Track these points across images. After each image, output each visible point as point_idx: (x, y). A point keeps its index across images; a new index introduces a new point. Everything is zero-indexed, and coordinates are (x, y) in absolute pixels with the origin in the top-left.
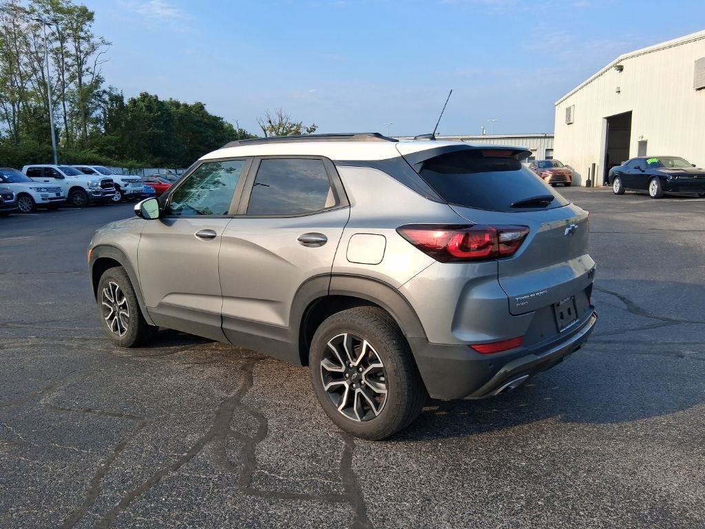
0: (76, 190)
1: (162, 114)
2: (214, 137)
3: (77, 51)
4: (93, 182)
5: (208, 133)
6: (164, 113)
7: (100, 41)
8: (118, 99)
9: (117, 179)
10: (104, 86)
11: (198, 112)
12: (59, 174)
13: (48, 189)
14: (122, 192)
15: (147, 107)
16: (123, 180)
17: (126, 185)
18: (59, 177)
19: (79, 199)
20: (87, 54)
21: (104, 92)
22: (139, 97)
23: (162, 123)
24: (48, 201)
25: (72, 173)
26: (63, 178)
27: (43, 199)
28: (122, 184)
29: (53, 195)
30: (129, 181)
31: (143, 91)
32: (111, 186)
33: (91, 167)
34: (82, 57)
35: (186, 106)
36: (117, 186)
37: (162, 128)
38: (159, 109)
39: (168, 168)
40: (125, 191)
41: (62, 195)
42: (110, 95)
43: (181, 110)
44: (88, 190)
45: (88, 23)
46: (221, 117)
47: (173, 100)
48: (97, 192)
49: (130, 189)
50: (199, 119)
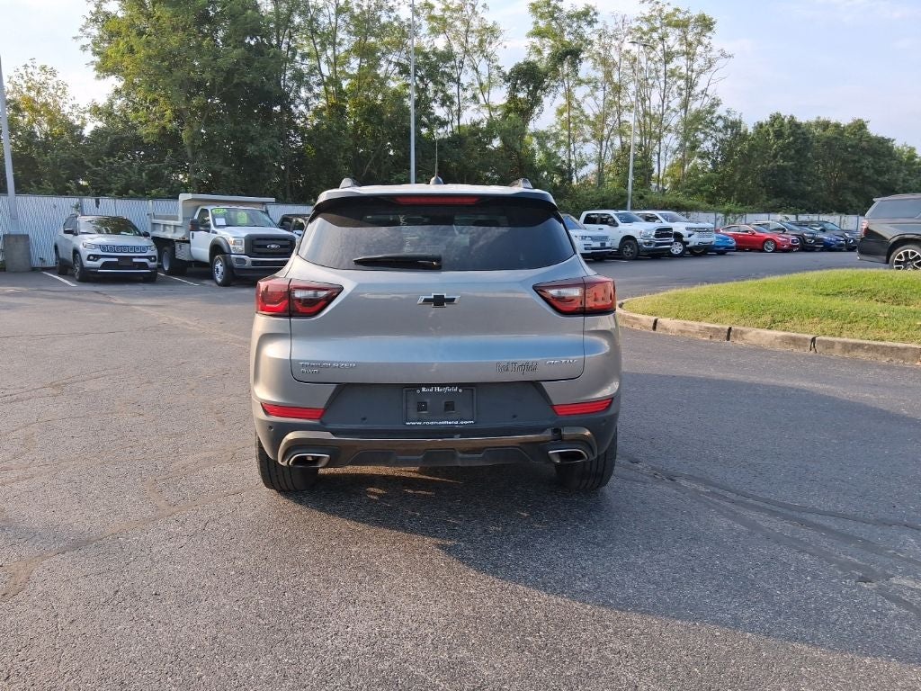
0: (628, 239)
1: (795, 141)
2: (873, 168)
3: (688, 70)
4: (647, 230)
5: (865, 162)
6: (799, 138)
7: (718, 55)
8: (735, 125)
9: (679, 227)
10: (720, 111)
11: (855, 134)
12: (614, 221)
13: (593, 239)
14: (685, 243)
15: (775, 132)
16: (687, 229)
17: (690, 236)
18: (614, 224)
19: (629, 250)
20: (701, 72)
21: (720, 117)
22: (768, 119)
23: (793, 151)
24: (590, 251)
25: (628, 220)
26: (617, 225)
27: (586, 249)
28: (685, 233)
29: (597, 244)
30: (696, 230)
31: (774, 112)
32: (669, 235)
33: (656, 213)
34: (694, 76)
35: (837, 126)
36: (678, 236)
37: (792, 159)
38: (792, 134)
39: (785, 213)
40: (688, 243)
41: (608, 245)
42: (725, 120)
43: (829, 133)
44: (640, 240)
45: (709, 34)
46: (892, 138)
47: (822, 119)
48: (650, 244)
49: (695, 240)
50: (854, 143)
